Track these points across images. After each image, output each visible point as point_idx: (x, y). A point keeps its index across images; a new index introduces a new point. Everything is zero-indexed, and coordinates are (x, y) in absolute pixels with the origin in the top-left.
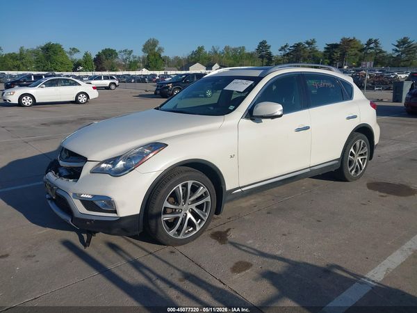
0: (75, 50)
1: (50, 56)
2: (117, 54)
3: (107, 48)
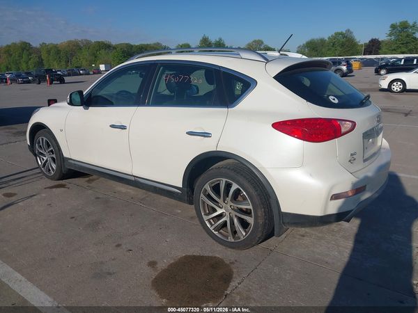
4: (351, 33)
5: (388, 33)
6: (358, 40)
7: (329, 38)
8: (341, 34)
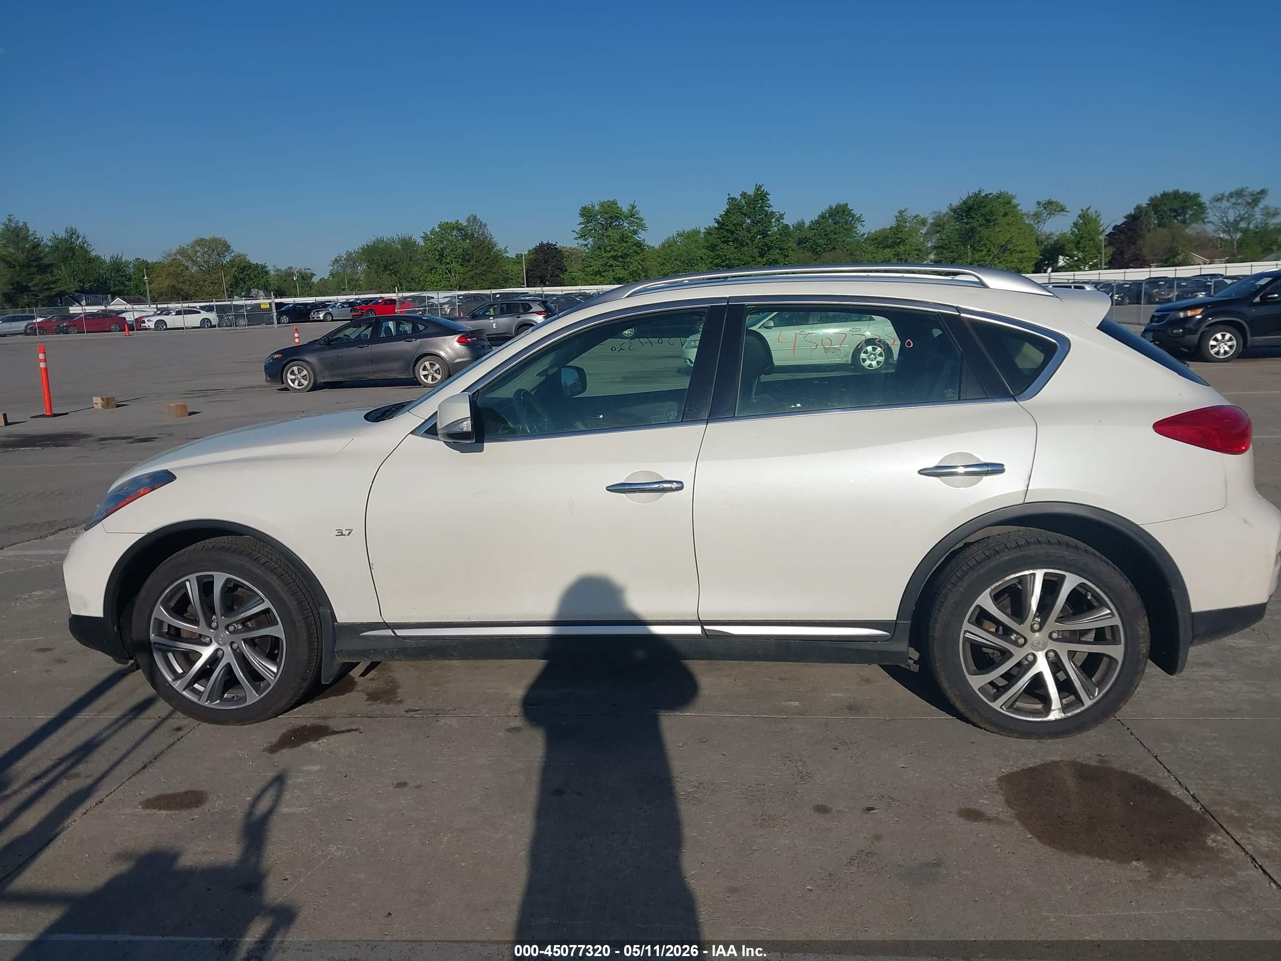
0: (1052, 207)
1: (973, 230)
2: (1201, 206)
3: (1169, 189)
4: (483, 226)
5: (578, 228)
6: (501, 246)
7: (426, 238)
8: (457, 227)
